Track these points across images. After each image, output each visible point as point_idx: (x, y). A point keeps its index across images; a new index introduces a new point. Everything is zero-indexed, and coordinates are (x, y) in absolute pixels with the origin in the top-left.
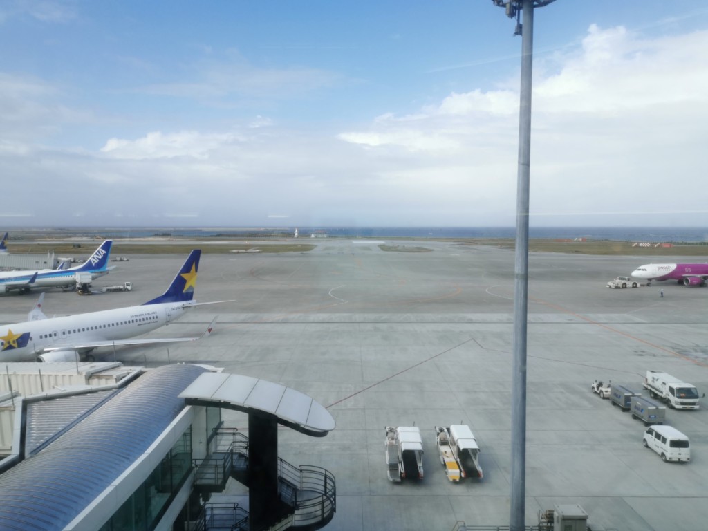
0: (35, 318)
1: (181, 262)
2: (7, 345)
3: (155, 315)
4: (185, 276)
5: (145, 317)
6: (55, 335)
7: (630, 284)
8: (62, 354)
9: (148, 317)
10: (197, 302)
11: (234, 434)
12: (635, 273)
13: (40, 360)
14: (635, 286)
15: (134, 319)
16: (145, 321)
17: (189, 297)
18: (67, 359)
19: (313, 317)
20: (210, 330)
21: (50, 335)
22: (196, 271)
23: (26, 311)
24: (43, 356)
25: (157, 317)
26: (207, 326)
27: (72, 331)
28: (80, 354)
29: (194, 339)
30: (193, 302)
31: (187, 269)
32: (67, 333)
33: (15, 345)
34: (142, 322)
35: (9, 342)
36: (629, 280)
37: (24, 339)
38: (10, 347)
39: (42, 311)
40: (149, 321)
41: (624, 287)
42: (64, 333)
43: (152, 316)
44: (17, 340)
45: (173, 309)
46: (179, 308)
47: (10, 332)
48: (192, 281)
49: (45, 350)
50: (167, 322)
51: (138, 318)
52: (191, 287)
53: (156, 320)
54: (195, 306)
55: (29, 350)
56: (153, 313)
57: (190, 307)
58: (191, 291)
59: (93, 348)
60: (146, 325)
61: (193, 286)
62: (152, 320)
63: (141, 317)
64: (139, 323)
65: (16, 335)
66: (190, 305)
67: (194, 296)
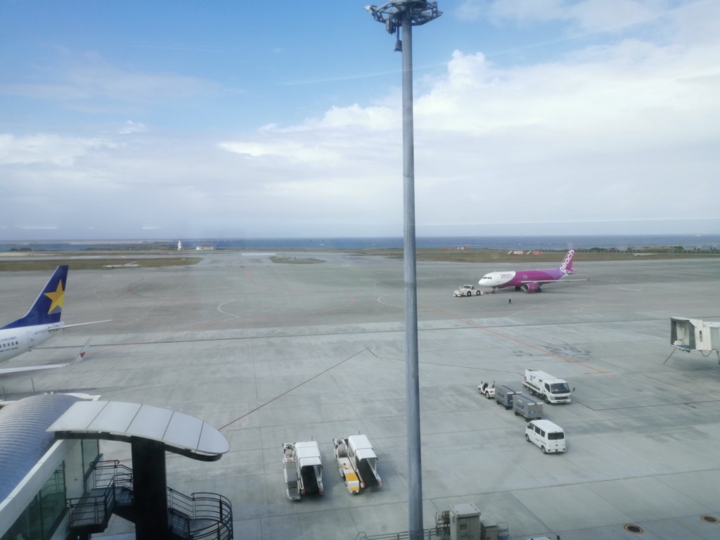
1: (46, 279)
3: (14, 341)
4: (49, 295)
7: (474, 292)
10: (66, 324)
11: (115, 467)
12: (482, 282)
14: (478, 294)
17: (56, 318)
19: (201, 334)
20: (82, 355)
22: (64, 289)
25: (17, 343)
26: (79, 351)
29: (64, 365)
30: (61, 324)
31: (52, 287)
36: (473, 288)
40: (7, 347)
41: (469, 294)
43: (10, 342)
45: (36, 333)
46: (44, 331)
48: (58, 301)
50: (30, 348)
52: (58, 308)
53: (15, 346)
54: (64, 329)
56: (11, 339)
57: (57, 330)
58: (57, 312)
61: (61, 306)
62: (11, 347)
66: (57, 328)
67: (62, 317)
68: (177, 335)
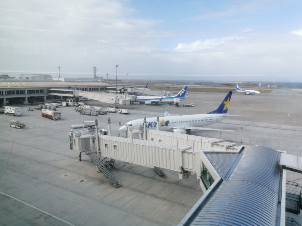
0: (167, 115)
1: (225, 95)
2: (162, 125)
3: (212, 118)
4: (225, 102)
5: (208, 119)
6: (177, 122)
8: (180, 130)
9: (210, 119)
10: (229, 114)
11: (296, 186)
13: (173, 132)
15: (204, 119)
16: (209, 121)
17: (226, 111)
18: (182, 133)
19: (283, 127)
20: (241, 128)
21: (175, 123)
22: (230, 101)
23: (164, 112)
24: (174, 130)
25: (213, 119)
26: (240, 126)
27: (182, 122)
28: (186, 131)
29: (234, 131)
30: (227, 114)
31: (226, 100)
32: (181, 122)
33: (164, 125)
34: (207, 121)
35: (163, 124)
37: (167, 123)
38: (163, 126)
39: (169, 112)
40: (210, 121)
42: (180, 122)
43: (211, 119)
44: (165, 123)
45: (219, 117)
46: (222, 116)
47: (163, 120)
48: (228, 105)
49: (174, 128)
50: (217, 122)
51: (206, 119)
52: (227, 108)
53: (212, 120)
54: (228, 116)
55: (169, 127)
56: (212, 117)
57: (226, 116)
58: (226, 109)
59: (190, 129)
60: (209, 122)
61: (228, 107)
62: (211, 120)
63: (207, 119)
64: (206, 121)
65: (165, 121)
66: (226, 115)
67: (228, 111)
68: (272, 125)
